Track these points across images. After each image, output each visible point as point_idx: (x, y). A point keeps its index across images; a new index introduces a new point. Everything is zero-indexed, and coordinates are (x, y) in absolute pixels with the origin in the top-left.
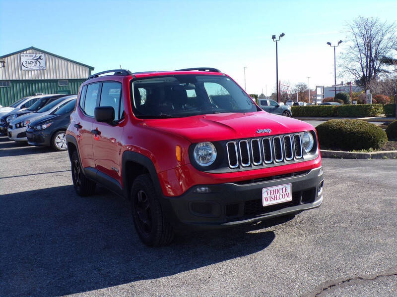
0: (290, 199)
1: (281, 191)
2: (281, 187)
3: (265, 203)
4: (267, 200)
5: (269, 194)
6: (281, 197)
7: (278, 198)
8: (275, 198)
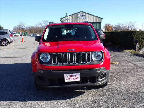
0: (79, 80)
1: (74, 76)
2: (75, 74)
3: (66, 81)
4: (67, 79)
5: (68, 77)
6: (74, 79)
7: (73, 79)
8: (72, 79)
